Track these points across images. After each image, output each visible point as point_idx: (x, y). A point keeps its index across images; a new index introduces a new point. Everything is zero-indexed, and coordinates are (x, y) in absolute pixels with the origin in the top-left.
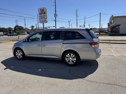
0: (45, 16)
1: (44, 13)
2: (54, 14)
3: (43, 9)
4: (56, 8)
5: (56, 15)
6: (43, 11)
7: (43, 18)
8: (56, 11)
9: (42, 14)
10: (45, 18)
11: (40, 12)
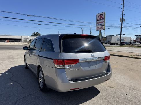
0: (103, 22)
1: (102, 19)
2: (120, 19)
3: (102, 14)
4: (123, 10)
5: (122, 20)
6: (101, 16)
7: (100, 24)
8: (123, 15)
9: (99, 20)
10: (103, 24)
11: (98, 18)
